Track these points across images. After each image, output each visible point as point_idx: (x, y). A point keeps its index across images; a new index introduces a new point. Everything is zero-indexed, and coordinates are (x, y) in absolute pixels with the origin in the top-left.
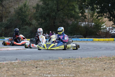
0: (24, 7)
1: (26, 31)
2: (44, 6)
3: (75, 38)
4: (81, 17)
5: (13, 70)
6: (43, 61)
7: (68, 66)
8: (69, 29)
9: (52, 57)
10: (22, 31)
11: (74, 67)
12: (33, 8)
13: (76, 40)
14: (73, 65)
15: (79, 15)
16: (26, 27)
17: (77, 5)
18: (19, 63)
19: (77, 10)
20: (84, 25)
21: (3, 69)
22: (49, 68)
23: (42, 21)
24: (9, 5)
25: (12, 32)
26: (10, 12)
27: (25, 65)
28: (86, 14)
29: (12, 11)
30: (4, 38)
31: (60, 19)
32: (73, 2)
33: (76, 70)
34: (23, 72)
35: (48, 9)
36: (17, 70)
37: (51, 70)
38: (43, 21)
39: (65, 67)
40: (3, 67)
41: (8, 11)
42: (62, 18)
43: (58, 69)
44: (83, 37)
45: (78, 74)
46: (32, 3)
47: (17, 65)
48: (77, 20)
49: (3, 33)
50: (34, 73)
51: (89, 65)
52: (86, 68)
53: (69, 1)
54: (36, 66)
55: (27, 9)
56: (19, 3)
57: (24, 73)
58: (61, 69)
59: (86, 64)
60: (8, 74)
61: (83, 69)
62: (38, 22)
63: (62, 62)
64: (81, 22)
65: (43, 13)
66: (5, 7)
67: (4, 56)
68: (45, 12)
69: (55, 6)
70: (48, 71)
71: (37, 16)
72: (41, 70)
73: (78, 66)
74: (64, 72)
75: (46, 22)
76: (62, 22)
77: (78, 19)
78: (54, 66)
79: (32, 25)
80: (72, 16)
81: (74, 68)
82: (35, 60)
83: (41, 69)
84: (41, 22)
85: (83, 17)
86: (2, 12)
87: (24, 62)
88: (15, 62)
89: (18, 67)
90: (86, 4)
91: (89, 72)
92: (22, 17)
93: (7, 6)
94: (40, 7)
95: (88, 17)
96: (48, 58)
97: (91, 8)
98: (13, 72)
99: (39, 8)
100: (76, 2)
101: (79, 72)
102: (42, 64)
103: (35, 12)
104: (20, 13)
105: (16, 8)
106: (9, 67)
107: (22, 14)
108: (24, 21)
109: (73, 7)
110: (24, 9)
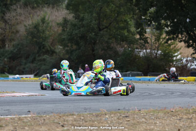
0: (41, 23)
1: (45, 65)
2: (75, 21)
3: (129, 76)
4: (140, 41)
5: (22, 130)
6: (75, 115)
7: (116, 123)
8: (118, 61)
9: (90, 108)
10: (39, 63)
11: (127, 126)
12: (58, 24)
13: (131, 80)
14: (126, 123)
15: (135, 36)
16: (45, 56)
17: (132, 20)
18: (34, 119)
19: (133, 29)
20: (144, 53)
21: (6, 129)
23: (72, 46)
24: (16, 19)
25: (21, 65)
26: (17, 32)
27: (43, 121)
28: (147, 35)
29: (22, 29)
30: (8, 77)
31: (104, 43)
32: (125, 14)
35: (83, 26)
36: (30, 130)
38: (75, 47)
39: (112, 125)
40: (7, 125)
41: (14, 31)
42: (107, 42)
44: (143, 75)
46: (56, 16)
47: (29, 121)
48: (132, 45)
49: (6, 68)
51: (152, 123)
52: (148, 127)
53: (118, 14)
54: (61, 124)
55: (46, 27)
56: (33, 16)
59: (146, 120)
61: (143, 130)
62: (66, 48)
63: (107, 116)
64: (138, 49)
65: (74, 33)
66: (10, 23)
67: (8, 107)
68: (77, 32)
69: (94, 22)
71: (64, 39)
72: (71, 130)
73: (134, 124)
75: (80, 49)
76: (106, 48)
77: (134, 44)
78: (92, 123)
79: (55, 55)
80: (124, 39)
82: (60, 113)
84: (70, 49)
85: (143, 40)
86: (3, 32)
87: (42, 117)
88: (26, 116)
89: (31, 125)
90: (148, 18)
92: (38, 41)
93: (13, 22)
94: (70, 23)
95: (151, 40)
96: (83, 110)
97: (156, 26)
99: (67, 25)
100: (130, 15)
102: (72, 121)
103: (60, 31)
104: (36, 33)
105: (29, 25)
106: (16, 124)
107: (38, 34)
108: (42, 47)
109: (125, 23)
110: (42, 27)
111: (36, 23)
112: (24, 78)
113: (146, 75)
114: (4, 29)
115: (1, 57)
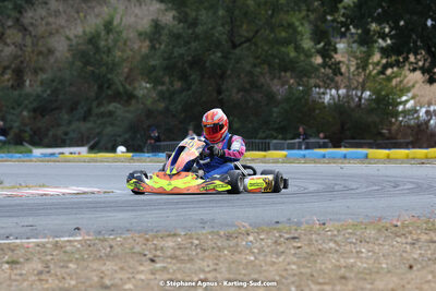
0: (103, 33)
1: (112, 125)
2: (179, 27)
4: (323, 70)
5: (64, 270)
6: (179, 236)
7: (272, 252)
8: (275, 115)
9: (212, 221)
10: (99, 122)
11: (295, 260)
12: (140, 34)
13: (304, 156)
14: (293, 251)
15: (313, 60)
16: (112, 107)
17: (306, 25)
18: (88, 245)
19: (307, 44)
20: (332, 97)
21: (27, 267)
22: (199, 264)
23: (171, 83)
24: (48, 24)
25: (59, 125)
26: (51, 51)
27: (108, 249)
28: (338, 57)
29: (61, 47)
30: (31, 152)
31: (242, 76)
32: (288, 11)
33: (303, 270)
34: (102, 278)
35: (197, 38)
36: (78, 271)
37: (207, 269)
38: (178, 85)
39: (261, 258)
40: (27, 260)
41: (44, 49)
42: (250, 72)
43: (233, 265)
44: (330, 144)
45: (310, 282)
46: (136, 16)
47: (78, 249)
48: (305, 79)
49: (25, 132)
50: (142, 280)
51: (352, 252)
52: (342, 260)
53: (273, 11)
54: (150, 256)
55: (116, 41)
56: (85, 17)
57: (107, 282)
58: (247, 264)
60: (46, 286)
61: (330, 267)
62: (160, 88)
63: (251, 238)
64: (319, 87)
65: (176, 54)
66: (33, 34)
67: (31, 219)
68: (182, 50)
69: (221, 28)
70: (195, 273)
71: (154, 67)
72: (171, 271)
73: (312, 255)
75: (189, 89)
76: (248, 86)
77: (309, 77)
78: (218, 253)
79: (133, 102)
80: (288, 66)
81: (294, 263)
82: (146, 232)
83: (169, 266)
84: (168, 90)
85: (330, 67)
86: (20, 53)
87: (105, 240)
88: (71, 239)
89: (83, 259)
90: (341, 19)
91: (352, 275)
92: (97, 71)
93: (41, 29)
94: (166, 31)
95: (348, 68)
96: (198, 224)
97: (360, 36)
98: (64, 278)
99: (160, 35)
100: (300, 11)
101: (312, 276)
102: (173, 248)
103: (145, 50)
104: (91, 53)
105: (76, 37)
106: (49, 257)
107: (97, 57)
108: (106, 85)
109: (291, 31)
110: (106, 40)
111: (93, 31)
112: (67, 155)
113: (337, 145)
114: (21, 47)
115: (13, 108)
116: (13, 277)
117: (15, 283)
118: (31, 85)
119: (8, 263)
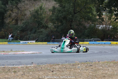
0: (40, 10)
1: (42, 35)
2: (60, 8)
3: (93, 41)
4: (99, 20)
5: (28, 74)
6: (60, 65)
7: (85, 69)
8: (86, 32)
9: (69, 61)
10: (38, 34)
11: (91, 71)
12: (50, 10)
13: (94, 43)
14: (91, 69)
15: (96, 17)
16: (42, 30)
17: (95, 8)
18: (35, 67)
19: (95, 13)
20: (101, 27)
21: (19, 73)
22: (65, 72)
23: (58, 23)
24: (25, 7)
25: (27, 35)
26: (25, 15)
27: (41, 68)
28: (103, 16)
29: (28, 13)
30: (20, 42)
31: (77, 21)
32: (90, 4)
33: (93, 74)
34: (39, 76)
35: (65, 11)
36: (33, 74)
37: (67, 74)
38: (60, 24)
39: (82, 71)
40: (19, 71)
41: (23, 14)
42: (79, 20)
43: (74, 73)
44: (101, 40)
46: (48, 5)
47: (33, 69)
49: (18, 36)
51: (107, 69)
52: (104, 72)
53: (86, 4)
54: (52, 70)
55: (43, 12)
56: (35, 5)
58: (78, 73)
59: (103, 68)
60: (24, 78)
61: (101, 73)
62: (55, 25)
63: (79, 66)
64: (98, 25)
65: (59, 15)
66: (21, 10)
67: (20, 60)
68: (61, 14)
69: (71, 9)
71: (53, 19)
72: (58, 74)
73: (96, 70)
74: (81, 76)
75: (63, 25)
76: (79, 24)
77: (95, 22)
78: (70, 70)
79: (48, 28)
80: (89, 19)
81: (91, 72)
84: (57, 25)
85: (101, 19)
86: (17, 15)
87: (40, 66)
88: (31, 65)
89: (34, 71)
90: (104, 6)
91: (107, 76)
92: (38, 20)
93: (23, 9)
94: (57, 9)
95: (106, 19)
96: (65, 62)
97: (109, 11)
98: (29, 76)
99: (55, 10)
100: (93, 4)
101: (96, 76)
102: (58, 68)
103: (51, 15)
104: (36, 15)
105: (32, 11)
106: (25, 71)
107: (38, 16)
108: (40, 24)
109: (90, 9)
110: (40, 12)
111: (37, 9)
112: (30, 43)
113: (103, 40)
114: (17, 13)
115: (15, 30)
116: (15, 76)
117: (15, 78)
118: (20, 24)
119: (13, 72)
